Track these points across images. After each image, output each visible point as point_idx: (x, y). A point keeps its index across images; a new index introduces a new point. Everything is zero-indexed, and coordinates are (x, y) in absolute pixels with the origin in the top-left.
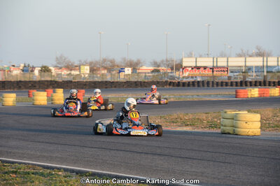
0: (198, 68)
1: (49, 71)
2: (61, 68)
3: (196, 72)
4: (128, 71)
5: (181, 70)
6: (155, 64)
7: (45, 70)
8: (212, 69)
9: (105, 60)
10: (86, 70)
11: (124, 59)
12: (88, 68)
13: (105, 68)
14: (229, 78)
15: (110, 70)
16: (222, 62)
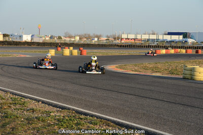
0: (129, 39)
1: (61, 38)
2: (66, 37)
3: (128, 41)
4: (96, 39)
5: (120, 40)
6: (108, 37)
7: (60, 38)
8: (134, 39)
9: (85, 35)
10: (77, 38)
11: (94, 34)
12: (78, 37)
13: (86, 38)
14: (142, 44)
15: (87, 39)
16: (139, 37)
